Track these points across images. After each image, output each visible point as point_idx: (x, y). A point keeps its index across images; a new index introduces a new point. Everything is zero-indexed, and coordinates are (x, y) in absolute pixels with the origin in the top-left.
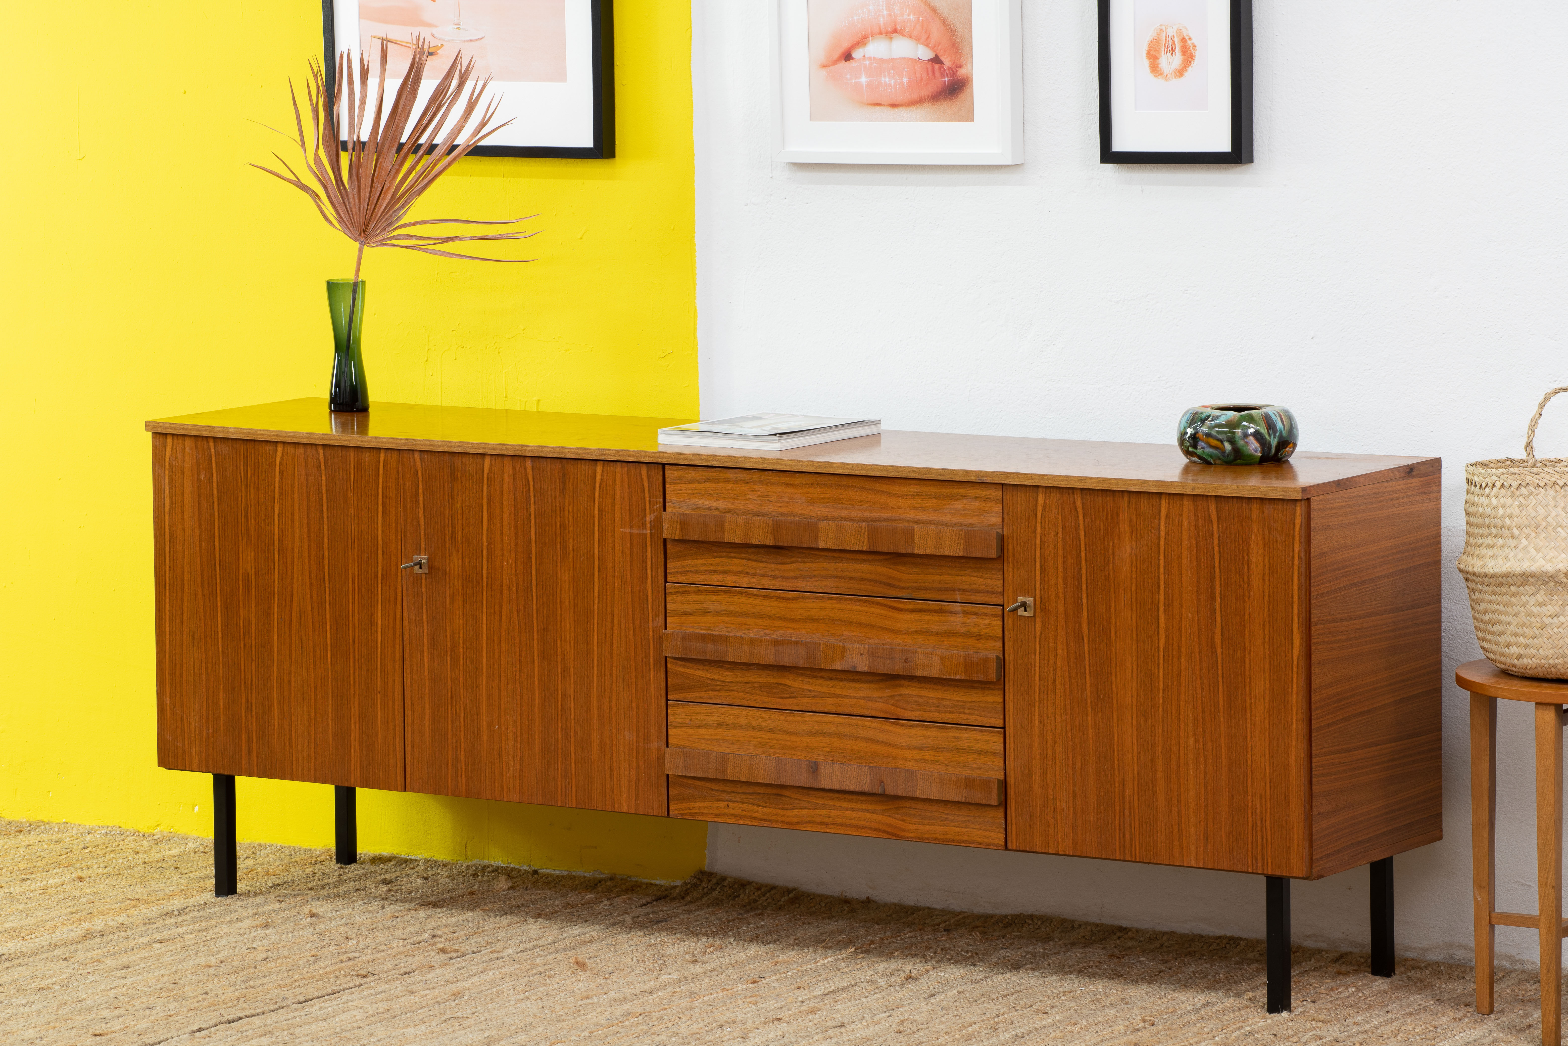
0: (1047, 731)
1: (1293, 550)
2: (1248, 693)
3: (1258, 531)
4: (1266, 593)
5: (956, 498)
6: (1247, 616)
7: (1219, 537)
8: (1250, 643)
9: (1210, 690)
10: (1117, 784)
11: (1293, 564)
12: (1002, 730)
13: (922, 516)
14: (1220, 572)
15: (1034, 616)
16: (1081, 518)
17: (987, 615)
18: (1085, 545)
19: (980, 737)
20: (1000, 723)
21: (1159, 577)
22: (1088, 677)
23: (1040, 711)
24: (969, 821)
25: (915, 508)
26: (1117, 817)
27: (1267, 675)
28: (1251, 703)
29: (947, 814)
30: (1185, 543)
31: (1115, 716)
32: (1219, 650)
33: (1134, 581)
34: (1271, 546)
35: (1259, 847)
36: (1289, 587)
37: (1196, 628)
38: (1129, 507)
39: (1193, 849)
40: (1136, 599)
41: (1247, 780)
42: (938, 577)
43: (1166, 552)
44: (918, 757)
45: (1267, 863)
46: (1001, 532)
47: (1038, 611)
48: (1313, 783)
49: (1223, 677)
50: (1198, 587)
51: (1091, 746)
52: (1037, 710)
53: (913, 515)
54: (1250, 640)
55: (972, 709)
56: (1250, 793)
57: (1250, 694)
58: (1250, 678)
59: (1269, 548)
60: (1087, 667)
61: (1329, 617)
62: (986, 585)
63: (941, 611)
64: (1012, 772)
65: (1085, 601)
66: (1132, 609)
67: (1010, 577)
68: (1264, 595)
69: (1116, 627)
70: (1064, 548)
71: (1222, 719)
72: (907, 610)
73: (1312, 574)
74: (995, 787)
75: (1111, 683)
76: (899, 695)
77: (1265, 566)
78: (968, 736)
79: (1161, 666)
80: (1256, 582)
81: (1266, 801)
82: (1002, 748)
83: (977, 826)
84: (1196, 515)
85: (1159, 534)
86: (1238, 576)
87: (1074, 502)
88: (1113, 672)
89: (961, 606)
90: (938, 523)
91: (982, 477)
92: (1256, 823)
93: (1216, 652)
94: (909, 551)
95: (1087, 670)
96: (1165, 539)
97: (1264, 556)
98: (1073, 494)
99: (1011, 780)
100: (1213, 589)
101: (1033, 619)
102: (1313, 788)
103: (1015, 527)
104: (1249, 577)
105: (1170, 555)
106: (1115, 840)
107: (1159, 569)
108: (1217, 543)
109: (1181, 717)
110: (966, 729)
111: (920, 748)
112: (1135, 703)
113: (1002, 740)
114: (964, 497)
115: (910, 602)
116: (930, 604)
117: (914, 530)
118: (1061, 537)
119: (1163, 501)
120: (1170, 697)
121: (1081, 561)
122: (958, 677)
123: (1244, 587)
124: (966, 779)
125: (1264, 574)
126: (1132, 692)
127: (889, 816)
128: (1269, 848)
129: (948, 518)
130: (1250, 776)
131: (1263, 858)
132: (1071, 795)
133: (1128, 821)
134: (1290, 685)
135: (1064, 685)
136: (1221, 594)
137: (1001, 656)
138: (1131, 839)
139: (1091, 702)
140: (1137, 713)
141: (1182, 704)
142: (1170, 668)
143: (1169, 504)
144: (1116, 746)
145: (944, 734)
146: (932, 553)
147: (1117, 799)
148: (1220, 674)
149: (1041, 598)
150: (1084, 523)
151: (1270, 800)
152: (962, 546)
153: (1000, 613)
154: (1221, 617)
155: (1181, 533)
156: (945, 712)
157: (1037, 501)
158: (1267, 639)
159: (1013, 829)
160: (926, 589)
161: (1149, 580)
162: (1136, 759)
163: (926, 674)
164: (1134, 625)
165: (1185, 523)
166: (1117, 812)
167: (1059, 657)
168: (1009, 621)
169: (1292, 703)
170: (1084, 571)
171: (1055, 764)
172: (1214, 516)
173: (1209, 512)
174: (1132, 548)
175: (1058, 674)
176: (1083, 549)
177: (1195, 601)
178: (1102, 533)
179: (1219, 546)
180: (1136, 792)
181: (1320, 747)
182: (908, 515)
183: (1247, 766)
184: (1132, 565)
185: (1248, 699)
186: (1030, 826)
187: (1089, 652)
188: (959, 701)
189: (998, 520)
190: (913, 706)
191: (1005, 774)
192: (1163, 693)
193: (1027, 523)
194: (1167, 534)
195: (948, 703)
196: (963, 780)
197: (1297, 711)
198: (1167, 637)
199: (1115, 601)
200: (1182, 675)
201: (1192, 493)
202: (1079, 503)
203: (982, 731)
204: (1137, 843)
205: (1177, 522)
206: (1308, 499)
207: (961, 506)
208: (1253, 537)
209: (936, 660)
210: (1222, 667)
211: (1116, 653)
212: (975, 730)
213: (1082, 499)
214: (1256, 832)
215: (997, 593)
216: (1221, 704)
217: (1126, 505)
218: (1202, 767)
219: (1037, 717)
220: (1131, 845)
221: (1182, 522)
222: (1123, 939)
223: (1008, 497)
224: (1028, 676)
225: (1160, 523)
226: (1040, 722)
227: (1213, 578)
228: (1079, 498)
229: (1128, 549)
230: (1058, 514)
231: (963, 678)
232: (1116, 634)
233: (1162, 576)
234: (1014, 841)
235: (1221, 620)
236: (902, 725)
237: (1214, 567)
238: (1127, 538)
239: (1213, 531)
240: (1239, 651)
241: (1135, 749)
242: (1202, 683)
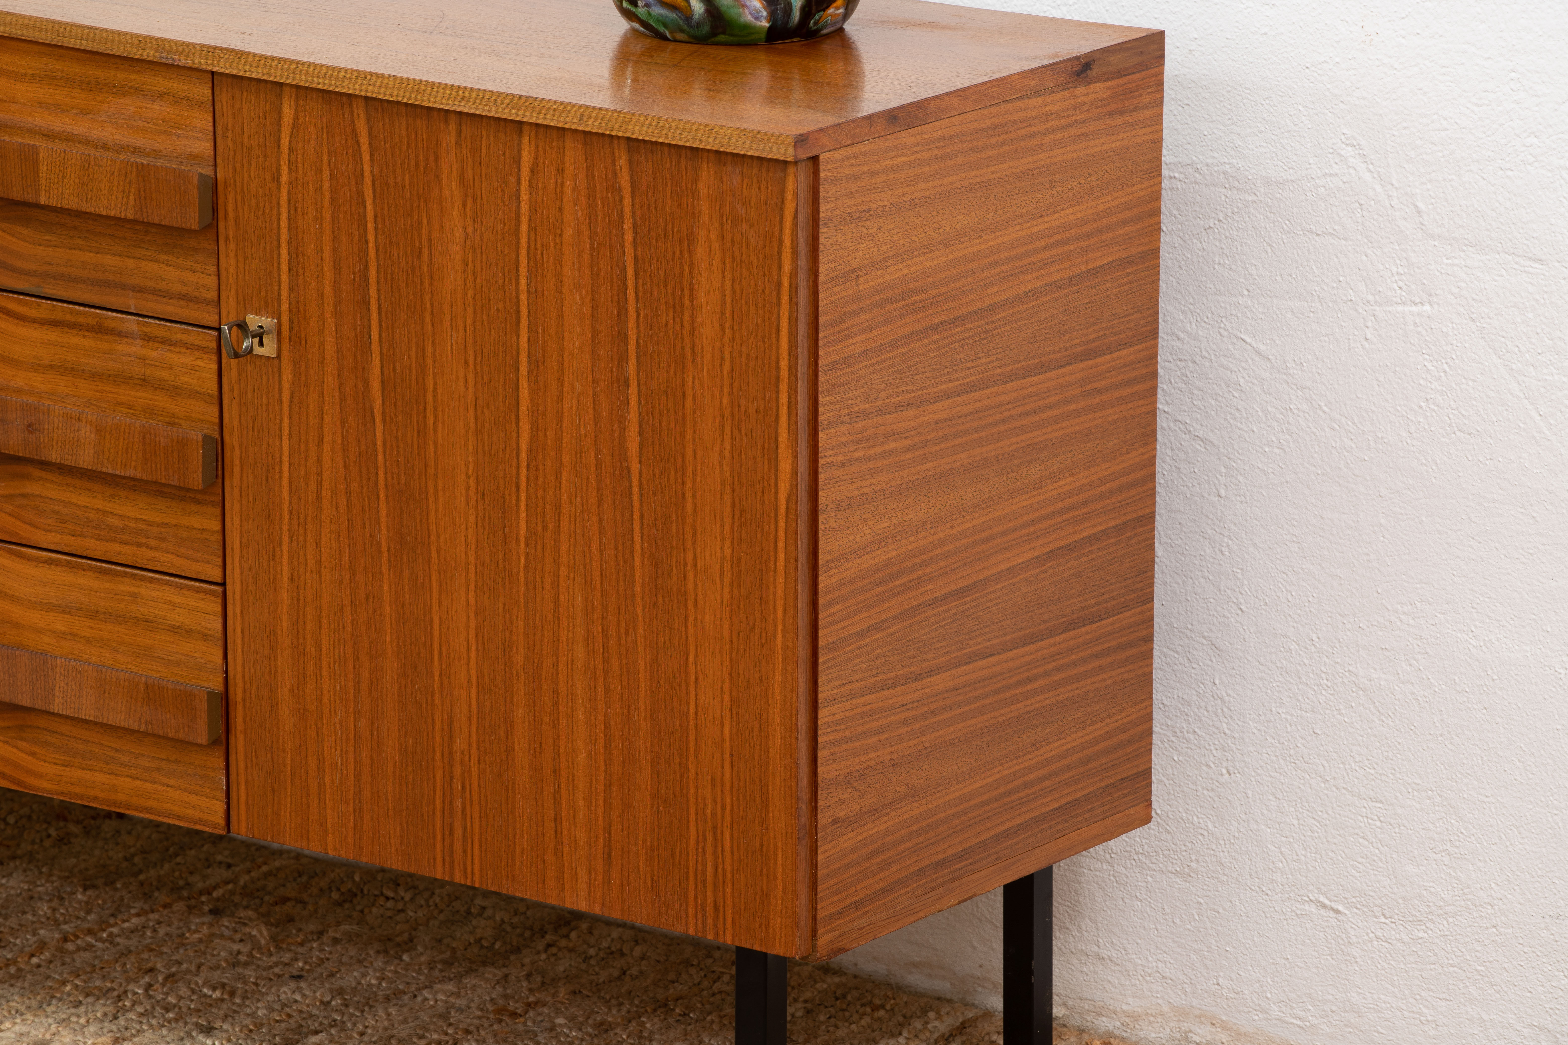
0: (305, 599)
1: (780, 267)
2: (690, 562)
3: (711, 220)
4: (727, 356)
5: (123, 91)
6: (689, 401)
7: (635, 225)
8: (695, 457)
9: (617, 549)
10: (438, 725)
11: (779, 297)
12: (219, 589)
13: (57, 123)
14: (637, 301)
15: (279, 357)
16: (366, 157)
17: (189, 347)
18: (376, 217)
19: (177, 599)
20: (215, 574)
21: (518, 300)
22: (382, 496)
23: (291, 558)
24: (158, 769)
25: (42, 105)
26: (439, 791)
27: (727, 528)
28: (696, 585)
29: (117, 750)
30: (569, 232)
31: (435, 584)
32: (634, 467)
33: (470, 302)
34: (737, 254)
35: (710, 886)
36: (771, 346)
37: (591, 416)
38: (458, 143)
39: (583, 874)
40: (475, 341)
41: (687, 744)
42: (89, 257)
43: (532, 247)
44: (61, 627)
45: (725, 920)
46: (211, 173)
47: (286, 347)
48: (820, 761)
49: (642, 524)
50: (593, 328)
51: (388, 639)
52: (286, 554)
53: (41, 120)
54: (695, 452)
55: (162, 539)
56: (692, 772)
57: (695, 565)
58: (695, 531)
59: (733, 258)
60: (381, 475)
61: (865, 407)
62: (184, 284)
63: (99, 330)
64: (239, 676)
65: (375, 335)
66: (466, 362)
67: (232, 270)
68: (722, 359)
69: (435, 396)
70: (334, 220)
71: (639, 611)
72: (33, 321)
73: (822, 320)
74: (202, 706)
75: (428, 514)
76: (24, 496)
77: (723, 296)
78: (154, 594)
79: (523, 488)
80: (707, 330)
81: (723, 792)
82: (219, 626)
83: (172, 782)
84: (590, 175)
85: (518, 208)
86: (671, 312)
87: (353, 122)
88: (431, 491)
89: (139, 323)
90: (88, 143)
91: (169, 52)
92: (704, 836)
93: (628, 469)
94: (30, 198)
95: (381, 482)
96: (530, 219)
97: (724, 273)
98: (351, 106)
99: (237, 694)
100: (624, 335)
101: (276, 362)
102: (821, 770)
103: (238, 166)
104: (692, 318)
105: (539, 256)
106: (435, 838)
107: (518, 282)
108: (631, 238)
109: (561, 598)
110: (151, 580)
111: (64, 609)
112: (472, 560)
113: (219, 609)
114: (138, 91)
115: (39, 305)
116: (78, 313)
117: (37, 153)
118: (328, 196)
119: (526, 139)
120: (539, 554)
121: (367, 250)
122: (131, 473)
123: (682, 338)
124: (147, 686)
125: (723, 313)
126: (466, 537)
127: (6, 742)
128: (729, 890)
129: (107, 133)
130: (692, 736)
131: (716, 910)
132: (352, 736)
133: (458, 803)
134: (772, 554)
135: (337, 508)
136: (638, 348)
137: (217, 435)
138: (465, 840)
139: (389, 549)
140: (477, 581)
141: (563, 571)
142: (540, 495)
143: (537, 146)
144: (436, 644)
145: (108, 585)
146: (75, 207)
147: (438, 756)
148: (637, 517)
149: (291, 321)
150: (372, 171)
151: (731, 791)
152: (132, 198)
153: (214, 345)
154: (639, 396)
155: (561, 209)
156: (112, 540)
157: (280, 113)
158: (727, 453)
159: (241, 795)
160: (70, 279)
161: (501, 305)
162: (474, 676)
163: (68, 460)
164: (471, 395)
165: (568, 190)
166: (439, 782)
167: (326, 448)
168: (231, 365)
169: (775, 593)
170: (373, 271)
171: (320, 669)
172: (624, 179)
173: (615, 170)
174: (466, 233)
175: (326, 484)
176: (370, 225)
177: (588, 358)
178: (408, 196)
179: (635, 246)
180: (474, 743)
181: (838, 683)
182: (30, 119)
183: (688, 714)
184: (465, 270)
185: (690, 576)
186: (273, 790)
187: (384, 444)
188: (138, 520)
189: (204, 147)
190: (49, 521)
191: (226, 679)
192: (527, 544)
193: (262, 159)
194: (533, 209)
195: (115, 522)
196: (142, 687)
197: (785, 610)
198: (535, 428)
199: (433, 343)
200: (563, 510)
201: (578, 127)
202: (361, 126)
203: (181, 587)
204: (476, 851)
205: (552, 186)
206: (815, 159)
207: (132, 109)
208: (702, 232)
209: (87, 433)
210: (641, 502)
211: (436, 452)
212: (167, 583)
213: (368, 118)
214: (704, 854)
215: (206, 302)
216: (638, 579)
217: (453, 139)
218: (601, 706)
219: (285, 568)
220: (465, 852)
221: (562, 186)
222: (554, 950)
223: (223, 98)
224: (267, 481)
225: (519, 184)
226: (291, 579)
227: (623, 312)
228: (362, 116)
229: (459, 235)
230: (321, 146)
231: (138, 476)
232: (436, 410)
233: (524, 298)
234: (243, 817)
235: (639, 403)
236: (29, 559)
237: (626, 289)
238: (456, 212)
239: (622, 212)
240: (673, 473)
241: (473, 657)
242: (601, 532)
